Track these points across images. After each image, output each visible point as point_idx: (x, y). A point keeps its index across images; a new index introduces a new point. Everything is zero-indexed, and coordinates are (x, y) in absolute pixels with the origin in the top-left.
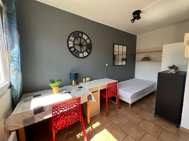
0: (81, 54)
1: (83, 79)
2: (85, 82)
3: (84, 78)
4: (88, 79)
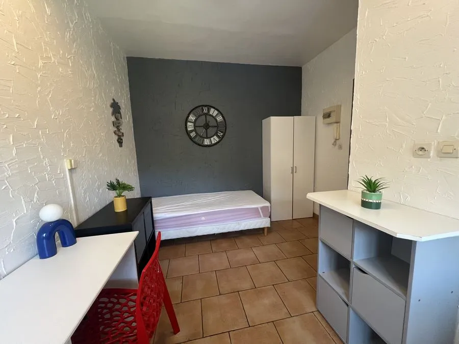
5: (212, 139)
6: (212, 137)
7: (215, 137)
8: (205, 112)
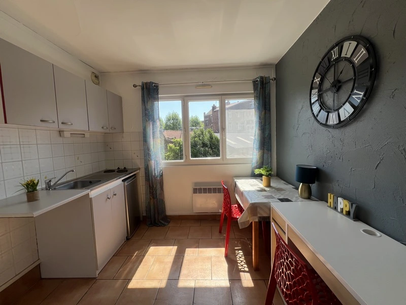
0: (331, 115)
1: (329, 194)
2: (332, 208)
3: (332, 196)
4: (342, 204)
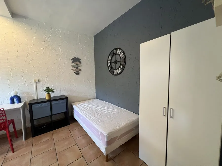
5: (118, 70)
6: (118, 69)
7: (119, 69)
8: (115, 53)
